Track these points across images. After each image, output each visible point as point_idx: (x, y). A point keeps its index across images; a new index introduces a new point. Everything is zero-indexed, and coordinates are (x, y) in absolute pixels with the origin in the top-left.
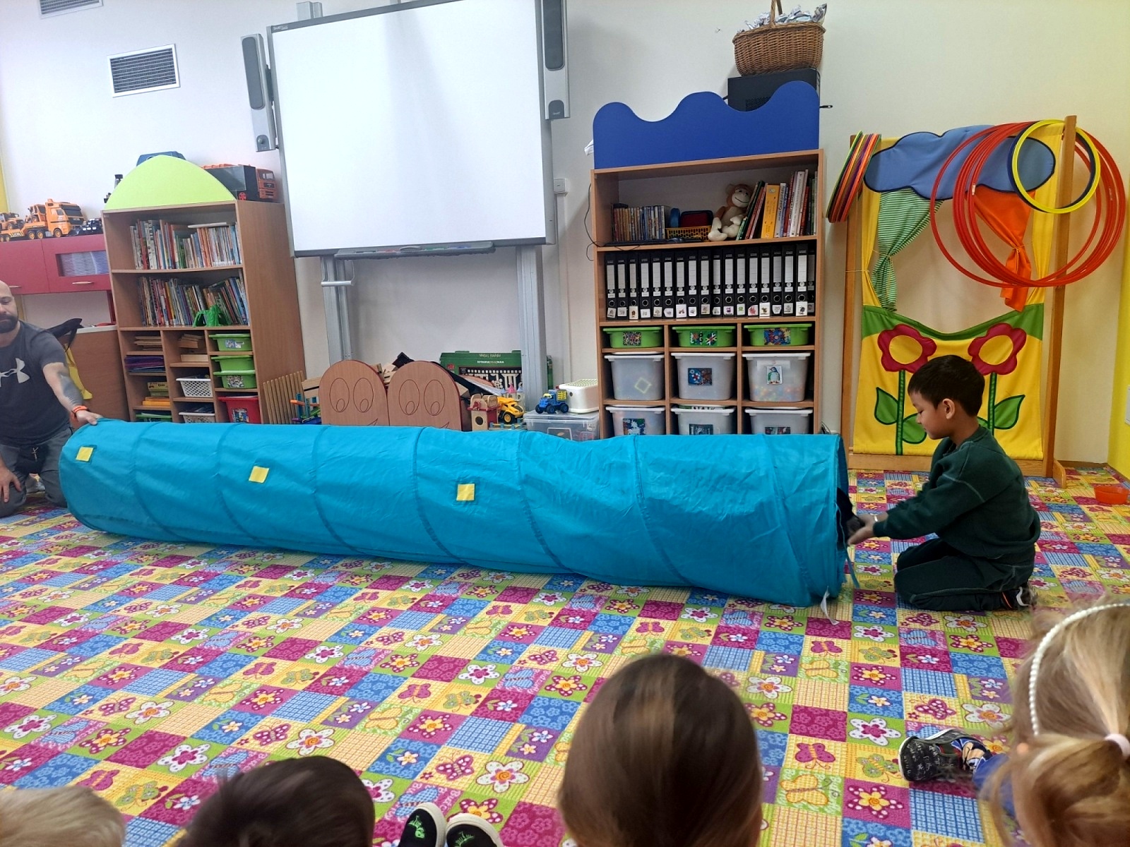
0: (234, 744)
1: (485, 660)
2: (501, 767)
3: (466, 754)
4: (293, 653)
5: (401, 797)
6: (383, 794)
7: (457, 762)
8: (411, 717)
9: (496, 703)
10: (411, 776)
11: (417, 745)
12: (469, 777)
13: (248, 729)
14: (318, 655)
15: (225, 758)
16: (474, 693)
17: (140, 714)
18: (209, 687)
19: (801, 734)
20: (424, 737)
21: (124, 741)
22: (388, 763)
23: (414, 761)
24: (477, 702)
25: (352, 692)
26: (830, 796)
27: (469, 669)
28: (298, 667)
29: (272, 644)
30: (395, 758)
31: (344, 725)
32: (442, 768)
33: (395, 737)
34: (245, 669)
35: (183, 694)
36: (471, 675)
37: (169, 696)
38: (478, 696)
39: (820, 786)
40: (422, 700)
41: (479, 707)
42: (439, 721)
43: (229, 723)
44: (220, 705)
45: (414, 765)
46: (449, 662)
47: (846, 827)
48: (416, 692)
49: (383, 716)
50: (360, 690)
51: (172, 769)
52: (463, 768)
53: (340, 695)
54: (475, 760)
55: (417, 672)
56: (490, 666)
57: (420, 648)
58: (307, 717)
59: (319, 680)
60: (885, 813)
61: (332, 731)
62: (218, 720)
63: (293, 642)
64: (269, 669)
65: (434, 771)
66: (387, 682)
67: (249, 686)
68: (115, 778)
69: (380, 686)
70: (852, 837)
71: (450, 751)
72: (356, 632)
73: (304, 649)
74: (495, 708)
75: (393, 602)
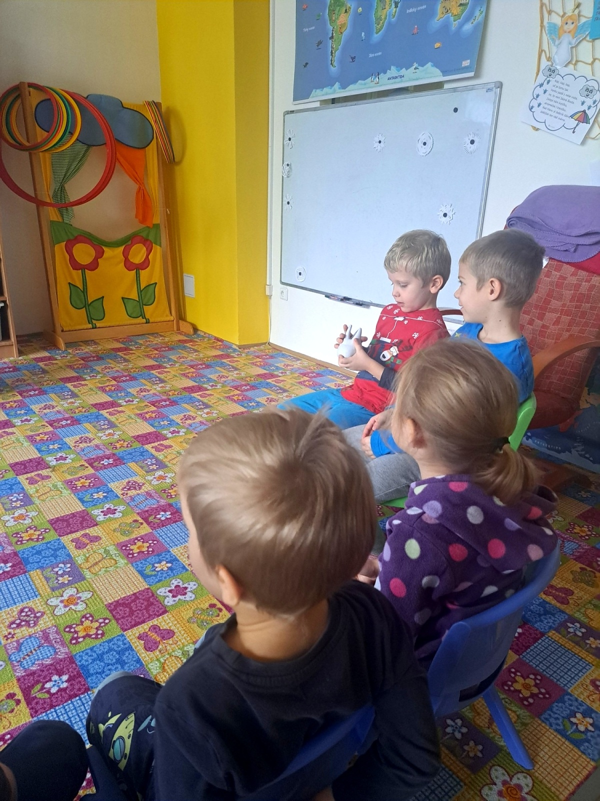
19: (67, 534)
26: (115, 558)
39: (105, 556)
47: (137, 568)
60: (151, 549)
70: (145, 570)
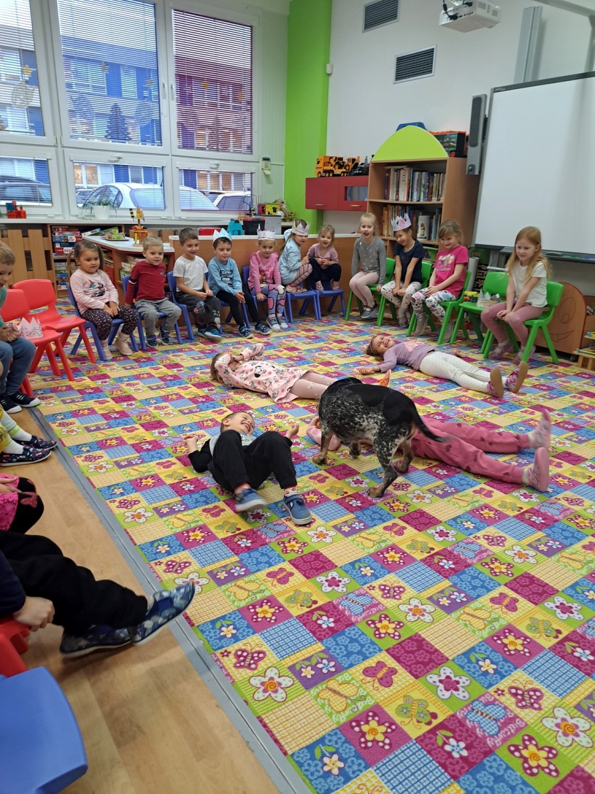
0: (365, 587)
1: (572, 596)
2: (568, 718)
3: (537, 687)
4: (420, 524)
5: (473, 701)
6: (461, 689)
7: (528, 691)
8: (497, 626)
9: (575, 647)
10: (486, 686)
11: (498, 657)
12: (535, 712)
13: (377, 578)
14: (437, 533)
15: (358, 596)
16: (556, 627)
17: (315, 534)
18: (360, 530)
20: (505, 651)
21: (302, 552)
22: (470, 661)
23: (491, 671)
24: (557, 637)
25: (455, 578)
27: (556, 600)
28: (421, 537)
29: (407, 510)
30: (478, 661)
31: (443, 607)
32: (513, 691)
33: (480, 640)
34: (385, 524)
35: (344, 529)
36: (557, 607)
37: (335, 527)
38: (559, 632)
40: (509, 612)
41: (558, 643)
42: (520, 641)
43: (366, 567)
44: (363, 549)
45: (490, 676)
46: (539, 585)
48: (506, 602)
49: (475, 613)
50: (461, 580)
51: (324, 589)
52: (532, 701)
53: (446, 577)
54: (545, 698)
55: (510, 582)
56: (575, 605)
57: (517, 560)
58: (419, 588)
59: (432, 556)
61: (433, 609)
62: (359, 560)
63: (422, 514)
64: (400, 532)
65: (506, 690)
66: (484, 582)
67: (384, 541)
68: (291, 579)
69: (477, 582)
71: (525, 677)
72: (469, 523)
73: (428, 524)
74: (573, 651)
75: (504, 504)
